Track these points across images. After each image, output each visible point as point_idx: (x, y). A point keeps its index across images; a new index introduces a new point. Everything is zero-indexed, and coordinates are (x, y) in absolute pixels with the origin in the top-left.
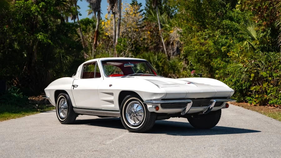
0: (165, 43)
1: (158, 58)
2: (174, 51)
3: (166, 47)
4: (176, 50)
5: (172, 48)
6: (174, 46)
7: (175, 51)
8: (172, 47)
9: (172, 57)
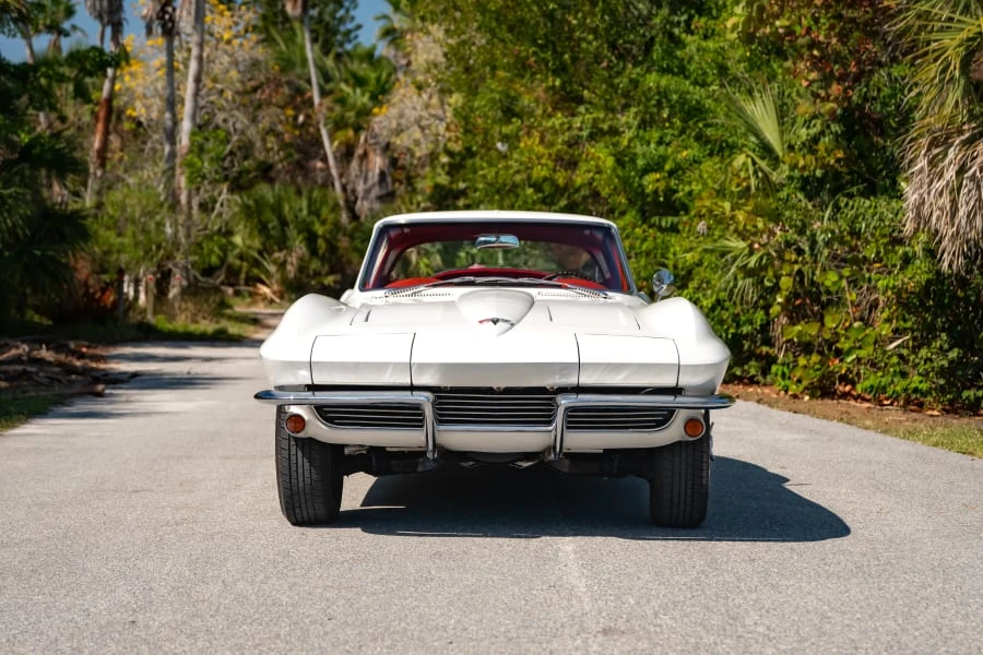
0: (334, 153)
1: (309, 206)
2: (370, 182)
3: (337, 168)
4: (376, 179)
5: (361, 171)
6: (371, 166)
7: (374, 185)
8: (364, 168)
9: (362, 205)
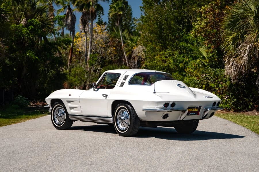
0: (127, 57)
2: (135, 64)
8: (134, 61)
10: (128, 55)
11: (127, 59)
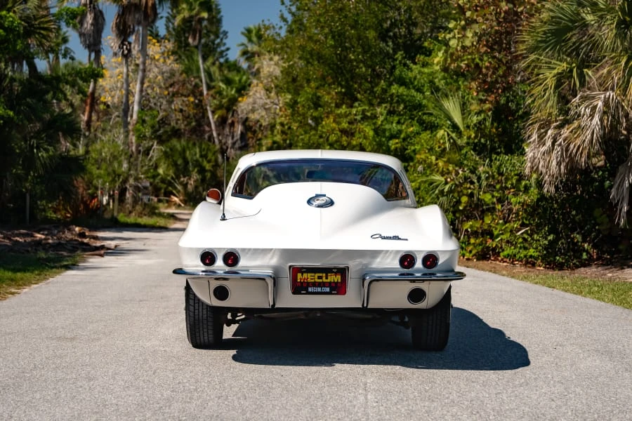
0: (215, 123)
1: (200, 152)
2: (235, 139)
3: (216, 130)
4: (239, 137)
5: (230, 132)
6: (236, 129)
7: (237, 140)
8: (232, 130)
9: (230, 152)
10: (218, 118)
11: (216, 126)
